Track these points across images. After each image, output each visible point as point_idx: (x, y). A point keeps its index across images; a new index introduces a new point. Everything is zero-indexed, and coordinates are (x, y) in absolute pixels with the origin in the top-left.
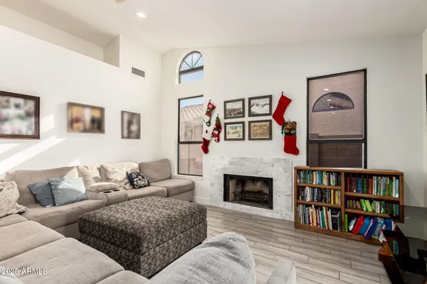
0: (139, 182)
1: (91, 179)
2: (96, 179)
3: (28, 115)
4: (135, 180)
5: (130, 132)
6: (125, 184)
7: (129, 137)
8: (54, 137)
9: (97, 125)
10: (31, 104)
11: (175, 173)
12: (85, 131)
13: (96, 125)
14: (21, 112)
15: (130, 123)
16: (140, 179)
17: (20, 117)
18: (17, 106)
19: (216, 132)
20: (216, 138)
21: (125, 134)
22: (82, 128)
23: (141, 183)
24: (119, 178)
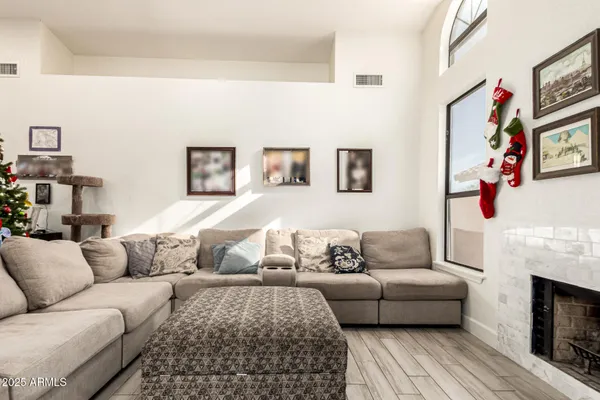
0: (343, 262)
1: (277, 247)
2: (285, 249)
3: (225, 169)
4: (337, 258)
5: (351, 181)
6: (323, 262)
7: (350, 190)
8: (250, 192)
9: (300, 174)
10: (227, 157)
11: (438, 259)
12: (284, 183)
13: (298, 174)
14: (219, 166)
15: (351, 166)
16: (346, 258)
17: (220, 172)
18: (216, 161)
19: (512, 161)
20: (512, 176)
21: (343, 186)
22: (280, 181)
23: (346, 265)
24: (313, 253)
